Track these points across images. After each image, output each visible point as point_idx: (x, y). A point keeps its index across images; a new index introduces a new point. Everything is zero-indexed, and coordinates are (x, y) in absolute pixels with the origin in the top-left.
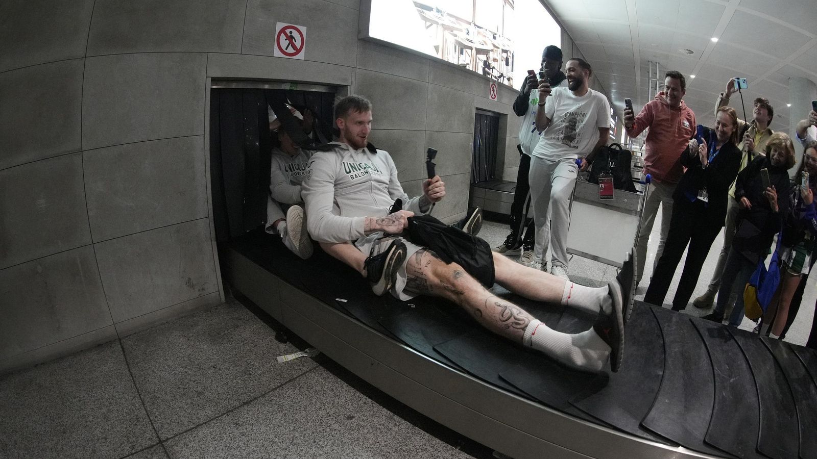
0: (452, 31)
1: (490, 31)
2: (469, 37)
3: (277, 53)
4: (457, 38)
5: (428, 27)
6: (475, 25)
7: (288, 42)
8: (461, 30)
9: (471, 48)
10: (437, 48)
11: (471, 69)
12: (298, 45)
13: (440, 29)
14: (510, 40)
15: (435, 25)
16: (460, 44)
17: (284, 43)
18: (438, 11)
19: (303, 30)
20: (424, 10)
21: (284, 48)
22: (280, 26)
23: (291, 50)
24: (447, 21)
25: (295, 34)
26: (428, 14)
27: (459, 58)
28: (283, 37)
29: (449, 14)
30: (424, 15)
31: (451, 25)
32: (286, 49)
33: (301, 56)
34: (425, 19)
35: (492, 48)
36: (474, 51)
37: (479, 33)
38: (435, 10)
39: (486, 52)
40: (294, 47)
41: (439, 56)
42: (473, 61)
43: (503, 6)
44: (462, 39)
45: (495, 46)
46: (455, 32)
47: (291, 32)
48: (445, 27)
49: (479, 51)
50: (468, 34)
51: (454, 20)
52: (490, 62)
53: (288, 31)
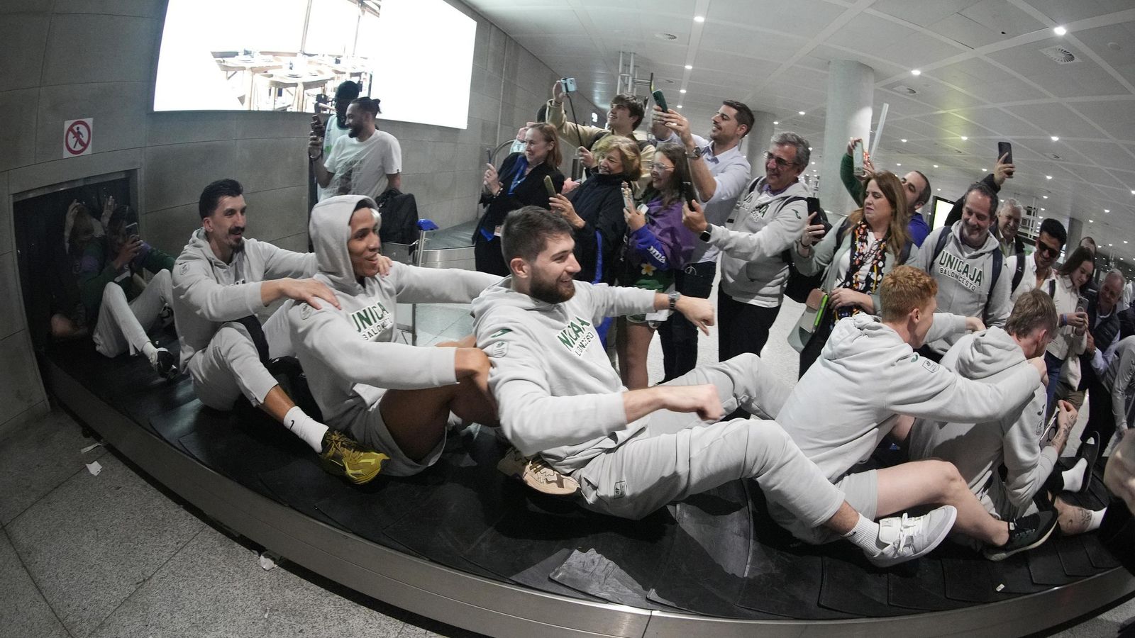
0: (266, 72)
1: (329, 55)
2: (292, 72)
3: (67, 154)
4: (273, 79)
5: (229, 78)
6: (305, 54)
7: (75, 139)
8: (280, 67)
9: (296, 85)
10: (242, 99)
11: (294, 109)
12: (85, 139)
13: (248, 73)
14: (366, 58)
15: (240, 73)
16: (277, 84)
17: (72, 140)
18: (247, 53)
19: (89, 121)
20: (224, 59)
21: (72, 146)
22: (67, 124)
23: (79, 147)
24: (259, 61)
25: (83, 129)
26: (230, 62)
27: (275, 101)
28: (71, 135)
29: (262, 53)
30: (225, 64)
31: (265, 64)
32: (74, 147)
33: (88, 151)
34: (226, 68)
35: (334, 75)
36: (301, 87)
37: (310, 62)
38: (241, 54)
39: (322, 83)
40: (82, 143)
41: (245, 107)
42: (299, 99)
43: (359, 17)
44: (281, 78)
45: (337, 72)
46: (270, 72)
47: (78, 128)
48: (254, 70)
49: (307, 86)
50: (291, 68)
51: (270, 57)
52: (327, 95)
53: (75, 128)
